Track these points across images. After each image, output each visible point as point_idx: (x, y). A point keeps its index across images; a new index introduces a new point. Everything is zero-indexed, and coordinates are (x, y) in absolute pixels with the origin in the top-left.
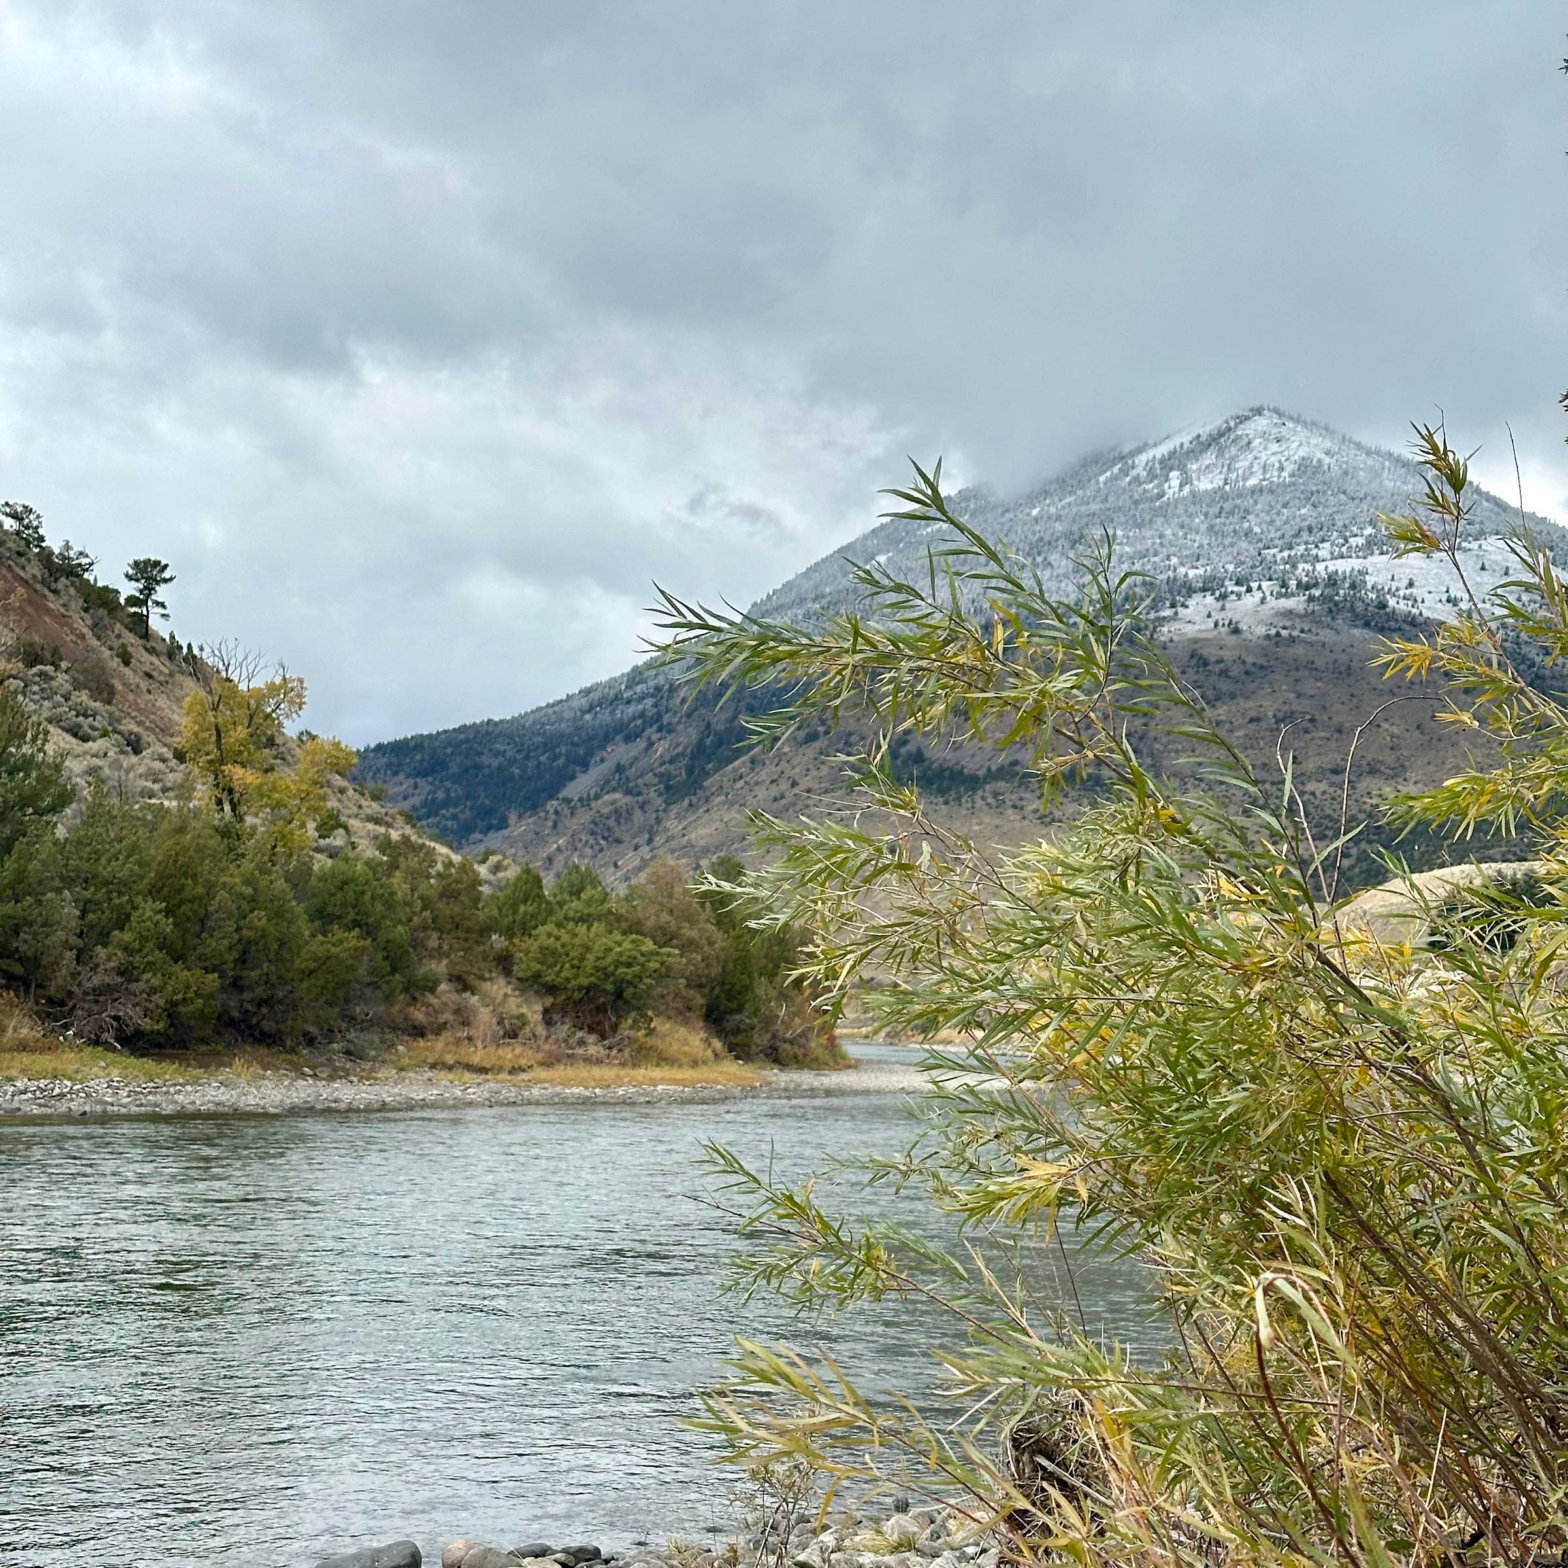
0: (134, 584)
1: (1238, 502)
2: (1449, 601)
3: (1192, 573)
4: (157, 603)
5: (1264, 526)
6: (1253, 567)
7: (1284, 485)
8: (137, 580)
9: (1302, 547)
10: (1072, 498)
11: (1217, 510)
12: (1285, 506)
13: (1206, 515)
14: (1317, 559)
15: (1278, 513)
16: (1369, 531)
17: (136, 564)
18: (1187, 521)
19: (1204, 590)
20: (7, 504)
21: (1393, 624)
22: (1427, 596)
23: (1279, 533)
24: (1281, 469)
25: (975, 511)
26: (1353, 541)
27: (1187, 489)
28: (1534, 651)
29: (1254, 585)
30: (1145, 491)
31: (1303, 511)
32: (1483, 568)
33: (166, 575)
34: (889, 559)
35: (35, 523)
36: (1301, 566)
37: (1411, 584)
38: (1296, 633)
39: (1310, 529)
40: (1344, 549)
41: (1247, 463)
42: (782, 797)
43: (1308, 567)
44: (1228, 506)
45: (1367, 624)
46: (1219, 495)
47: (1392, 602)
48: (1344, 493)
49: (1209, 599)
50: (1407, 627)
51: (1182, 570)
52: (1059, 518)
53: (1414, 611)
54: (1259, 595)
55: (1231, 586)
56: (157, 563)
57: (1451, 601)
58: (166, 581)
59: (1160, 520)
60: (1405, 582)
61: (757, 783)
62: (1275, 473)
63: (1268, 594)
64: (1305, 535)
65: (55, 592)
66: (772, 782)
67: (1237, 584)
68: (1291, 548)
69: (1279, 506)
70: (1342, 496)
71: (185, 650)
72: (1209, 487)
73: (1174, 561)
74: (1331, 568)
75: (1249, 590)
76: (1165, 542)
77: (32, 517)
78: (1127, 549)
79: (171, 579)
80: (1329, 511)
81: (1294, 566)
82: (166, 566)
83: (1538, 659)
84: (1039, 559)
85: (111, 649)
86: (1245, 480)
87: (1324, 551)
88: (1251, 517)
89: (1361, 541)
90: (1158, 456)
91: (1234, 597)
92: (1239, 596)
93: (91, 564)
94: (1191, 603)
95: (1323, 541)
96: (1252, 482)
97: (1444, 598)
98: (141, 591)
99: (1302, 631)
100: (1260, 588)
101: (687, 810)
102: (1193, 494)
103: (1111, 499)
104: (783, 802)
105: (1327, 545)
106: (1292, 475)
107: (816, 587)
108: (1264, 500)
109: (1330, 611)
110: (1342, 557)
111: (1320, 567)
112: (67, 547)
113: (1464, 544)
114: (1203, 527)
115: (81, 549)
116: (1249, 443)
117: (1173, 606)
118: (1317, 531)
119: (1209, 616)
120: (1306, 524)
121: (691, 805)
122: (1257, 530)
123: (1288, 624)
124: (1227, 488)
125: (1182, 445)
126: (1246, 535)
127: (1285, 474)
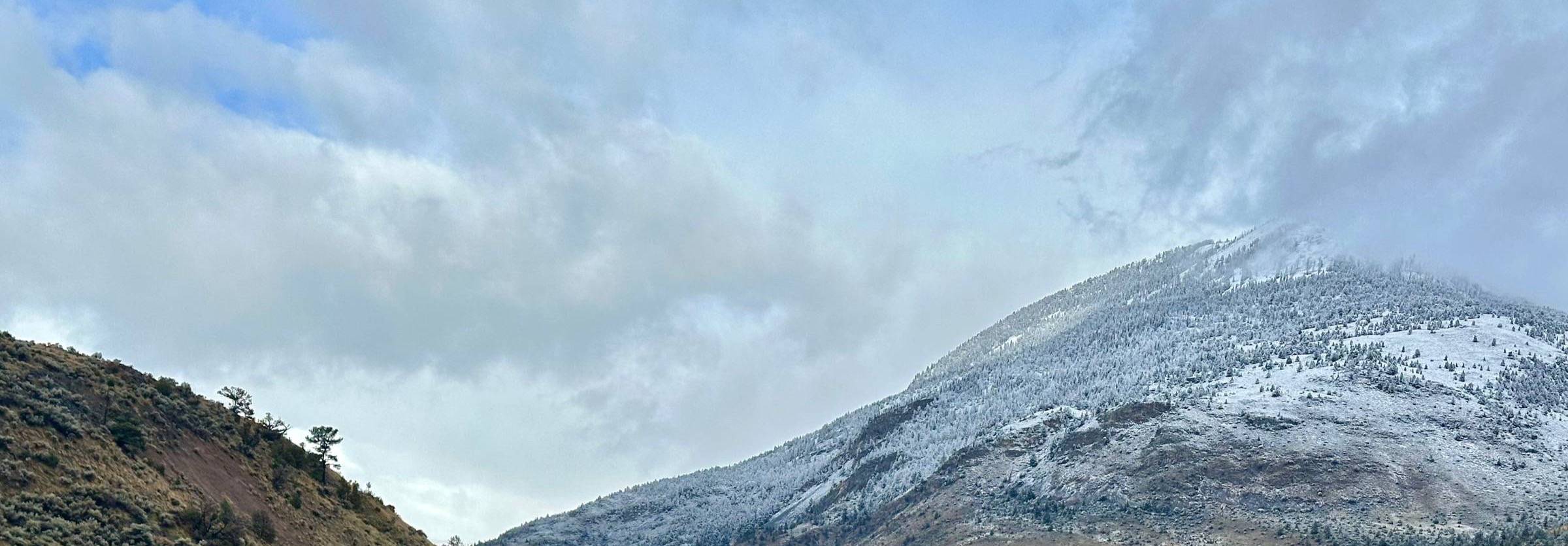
0: (313, 444)
1: (1286, 291)
2: (1446, 367)
3: (1246, 349)
4: (331, 457)
5: (1306, 310)
6: (1295, 343)
7: (1323, 278)
8: (315, 442)
9: (1333, 327)
10: (1158, 291)
11: (1269, 298)
12: (1323, 294)
13: (1261, 302)
14: (1344, 336)
15: (1318, 300)
16: (1387, 313)
17: (315, 430)
18: (1246, 307)
19: (1254, 362)
20: (226, 389)
21: (1401, 386)
22: (1430, 364)
23: (1317, 316)
24: (1321, 265)
25: (1085, 301)
26: (1374, 321)
27: (1247, 282)
28: (1513, 405)
29: (1293, 358)
30: (1215, 284)
31: (1337, 297)
32: (1475, 341)
33: (336, 438)
34: (1019, 340)
35: (247, 401)
36: (1331, 342)
37: (1417, 355)
38: (1323, 395)
39: (1341, 313)
40: (1366, 328)
41: (1294, 261)
42: (928, 526)
43: (1337, 342)
44: (1277, 295)
45: (1380, 387)
46: (1272, 287)
47: (1400, 369)
48: (1370, 282)
49: (1258, 369)
50: (1411, 388)
51: (1239, 346)
52: (1147, 307)
53: (1419, 376)
54: (1296, 365)
55: (1275, 359)
56: (329, 429)
57: (1451, 368)
58: (335, 442)
59: (1225, 307)
60: (1413, 353)
61: (909, 516)
62: (1316, 268)
63: (1303, 364)
64: (1337, 317)
65: (250, 456)
66: (921, 515)
67: (1280, 357)
68: (1325, 327)
69: (1318, 294)
70: (1368, 286)
71: (352, 490)
72: (1264, 280)
73: (1234, 338)
74: (1355, 343)
75: (1289, 362)
76: (1228, 324)
77: (244, 397)
78: (1199, 330)
79: (339, 441)
80: (1357, 297)
81: (1326, 342)
82: (336, 431)
83: (1516, 411)
84: (1130, 339)
85: (287, 496)
86: (1292, 274)
87: (1351, 329)
88: (1296, 303)
89: (1380, 321)
90: (1226, 256)
91: (1277, 367)
92: (1281, 367)
93: (285, 430)
94: (1244, 372)
95: (1350, 321)
96: (1299, 275)
97: (1443, 364)
98: (319, 450)
99: (1329, 394)
100: (1298, 360)
101: (858, 536)
102: (1252, 286)
103: (1188, 291)
104: (929, 530)
105: (1353, 324)
106: (1329, 270)
107: (964, 362)
108: (1307, 289)
109: (1351, 378)
110: (1364, 334)
111: (1347, 342)
112: (269, 418)
113: (1461, 322)
114: (1258, 312)
115: (277, 419)
116: (1297, 245)
117: (1229, 375)
118: (1345, 314)
119: (1257, 383)
120: (1338, 308)
121: (861, 532)
122: (1300, 313)
123: (1318, 388)
124: (1278, 280)
125: (1244, 248)
126: (1292, 317)
127: (1324, 269)
